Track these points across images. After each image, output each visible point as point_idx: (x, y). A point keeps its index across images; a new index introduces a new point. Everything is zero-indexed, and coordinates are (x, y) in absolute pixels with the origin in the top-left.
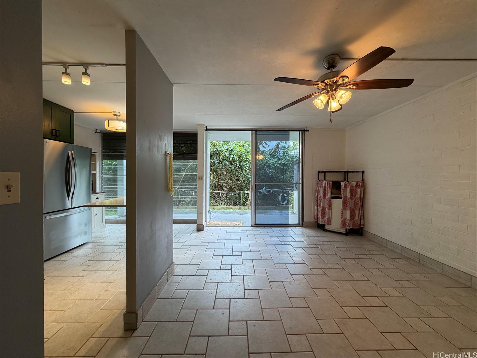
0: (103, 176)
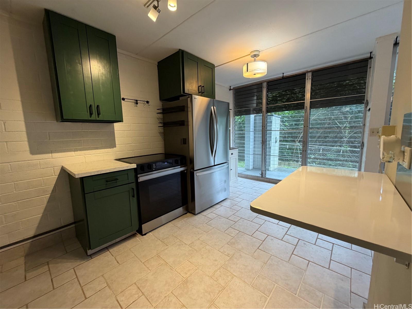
0: (235, 132)
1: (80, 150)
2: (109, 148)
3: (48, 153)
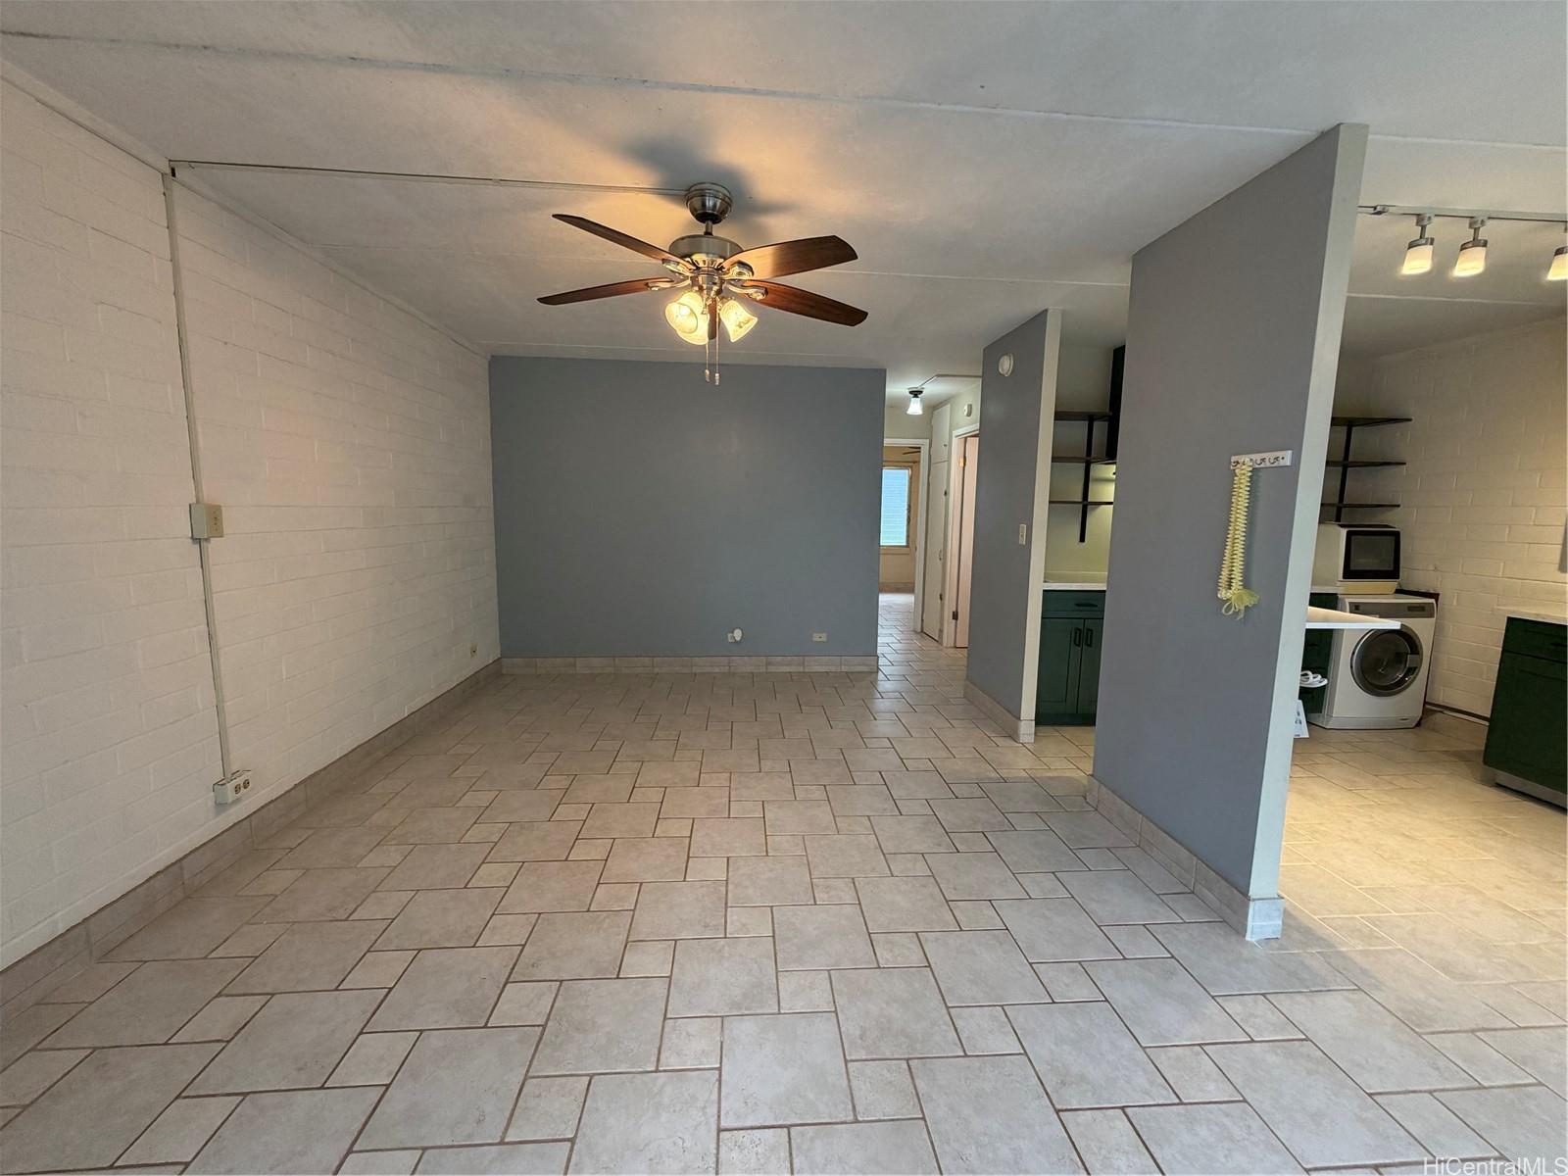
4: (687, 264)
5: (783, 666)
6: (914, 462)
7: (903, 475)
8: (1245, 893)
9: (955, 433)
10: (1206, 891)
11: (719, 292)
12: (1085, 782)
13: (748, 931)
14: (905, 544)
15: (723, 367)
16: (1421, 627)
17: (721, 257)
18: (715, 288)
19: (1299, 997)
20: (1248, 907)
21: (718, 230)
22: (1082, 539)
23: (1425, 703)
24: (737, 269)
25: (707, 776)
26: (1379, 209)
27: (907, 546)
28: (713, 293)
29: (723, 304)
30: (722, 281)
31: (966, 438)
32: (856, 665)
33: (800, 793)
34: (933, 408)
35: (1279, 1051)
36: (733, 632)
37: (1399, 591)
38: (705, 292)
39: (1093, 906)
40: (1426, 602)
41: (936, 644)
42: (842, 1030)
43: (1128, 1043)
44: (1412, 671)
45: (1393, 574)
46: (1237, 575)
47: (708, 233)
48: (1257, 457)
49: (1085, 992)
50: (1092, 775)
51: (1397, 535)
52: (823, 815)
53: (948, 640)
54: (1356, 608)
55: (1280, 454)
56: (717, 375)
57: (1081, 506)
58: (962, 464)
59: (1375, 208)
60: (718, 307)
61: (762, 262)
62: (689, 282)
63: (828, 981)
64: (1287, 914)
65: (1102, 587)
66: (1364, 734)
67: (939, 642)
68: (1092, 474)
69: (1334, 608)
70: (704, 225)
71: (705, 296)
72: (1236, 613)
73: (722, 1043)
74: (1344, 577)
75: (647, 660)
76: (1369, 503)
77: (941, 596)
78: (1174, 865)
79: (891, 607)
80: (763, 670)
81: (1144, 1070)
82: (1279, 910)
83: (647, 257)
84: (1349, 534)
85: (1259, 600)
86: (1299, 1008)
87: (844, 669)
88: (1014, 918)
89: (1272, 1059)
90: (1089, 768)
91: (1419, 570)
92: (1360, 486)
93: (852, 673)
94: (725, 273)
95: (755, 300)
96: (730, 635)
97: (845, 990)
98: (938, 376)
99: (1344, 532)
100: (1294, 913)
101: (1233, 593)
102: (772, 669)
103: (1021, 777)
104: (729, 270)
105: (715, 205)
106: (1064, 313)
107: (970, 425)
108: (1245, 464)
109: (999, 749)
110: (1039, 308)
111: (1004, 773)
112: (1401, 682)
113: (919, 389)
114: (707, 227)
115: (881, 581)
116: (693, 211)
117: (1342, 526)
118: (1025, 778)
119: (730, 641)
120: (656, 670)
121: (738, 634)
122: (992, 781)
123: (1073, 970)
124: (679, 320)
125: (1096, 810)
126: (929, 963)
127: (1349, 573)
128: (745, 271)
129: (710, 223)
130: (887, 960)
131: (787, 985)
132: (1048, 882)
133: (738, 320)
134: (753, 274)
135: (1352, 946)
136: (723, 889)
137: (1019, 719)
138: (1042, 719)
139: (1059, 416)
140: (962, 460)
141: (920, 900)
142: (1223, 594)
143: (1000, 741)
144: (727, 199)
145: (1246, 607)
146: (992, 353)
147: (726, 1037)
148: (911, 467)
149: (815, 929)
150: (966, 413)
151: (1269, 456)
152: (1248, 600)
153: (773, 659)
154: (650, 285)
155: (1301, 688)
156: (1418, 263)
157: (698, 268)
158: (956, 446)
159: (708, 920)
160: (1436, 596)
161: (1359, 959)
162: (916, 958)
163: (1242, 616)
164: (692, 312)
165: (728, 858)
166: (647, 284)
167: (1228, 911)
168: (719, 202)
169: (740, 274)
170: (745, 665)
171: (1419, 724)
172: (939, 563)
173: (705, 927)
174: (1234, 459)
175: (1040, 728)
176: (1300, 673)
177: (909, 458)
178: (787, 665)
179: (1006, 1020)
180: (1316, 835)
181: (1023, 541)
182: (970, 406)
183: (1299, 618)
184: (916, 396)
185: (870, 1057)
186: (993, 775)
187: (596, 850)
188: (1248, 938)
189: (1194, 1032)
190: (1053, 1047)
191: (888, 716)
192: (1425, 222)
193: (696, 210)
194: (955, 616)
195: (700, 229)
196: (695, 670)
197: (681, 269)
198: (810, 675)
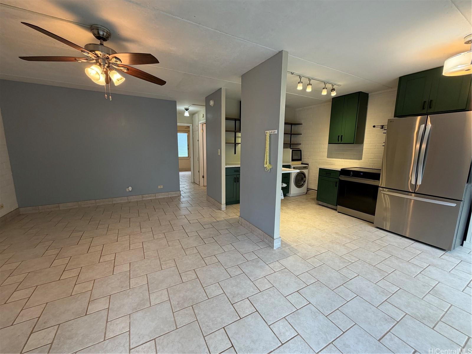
1: (344, 159)
2: (357, 160)
3: (332, 158)
4: (93, 54)
5: (147, 198)
6: (189, 131)
7: (185, 135)
8: (273, 238)
9: (200, 122)
10: (265, 240)
11: (108, 67)
12: (238, 218)
13: (139, 285)
14: (187, 156)
15: (113, 95)
16: (305, 171)
17: (108, 54)
18: (107, 65)
19: (284, 259)
20: (274, 241)
21: (105, 43)
22: (235, 153)
23: (307, 188)
24: (114, 59)
25: (120, 238)
26: (292, 73)
27: (188, 157)
28: (106, 67)
29: (110, 71)
30: (109, 63)
31: (203, 124)
32: (173, 194)
33: (156, 237)
34: (192, 114)
35: (280, 272)
36: (128, 188)
37: (302, 164)
38: (102, 66)
39: (241, 250)
40: (306, 166)
41: (198, 186)
42: (172, 304)
43: (249, 282)
44: (305, 181)
45: (300, 160)
46: (268, 161)
47: (101, 44)
48: (270, 131)
49: (239, 272)
50: (240, 216)
51: (301, 151)
52: (164, 242)
53: (202, 184)
54: (294, 168)
55: (275, 131)
56: (110, 97)
57: (234, 144)
58: (202, 132)
59: (291, 73)
60: (108, 72)
61: (125, 59)
62: (95, 61)
63: (167, 292)
64: (282, 241)
65: (239, 166)
66: (297, 197)
67: (199, 185)
68: (237, 136)
69: (290, 168)
70: (99, 41)
71: (103, 67)
72: (268, 170)
73: (130, 323)
74: (292, 161)
75: (93, 201)
76: (296, 143)
77: (199, 171)
78: (259, 235)
79: (184, 176)
80: (141, 199)
81: (252, 287)
82: (280, 240)
83: (74, 49)
84: (292, 151)
85: (273, 167)
86: (284, 262)
87: (170, 196)
88: (220, 258)
89: (279, 275)
90: (239, 214)
91: (305, 159)
92: (295, 139)
93: (172, 197)
94: (110, 60)
95: (124, 72)
96: (127, 189)
97: (172, 292)
98: (193, 105)
99: (291, 150)
100: (283, 240)
101: (267, 165)
102: (144, 199)
103: (222, 220)
104: (111, 59)
105: (103, 34)
106: (226, 90)
107: (203, 120)
108: (268, 133)
109: (216, 213)
110: (219, 87)
111: (218, 220)
112: (303, 184)
113: (188, 108)
114: (101, 41)
115: (180, 168)
116: (94, 35)
117: (291, 149)
118: (223, 220)
119: (127, 191)
120: (98, 204)
121: (130, 189)
122: (214, 222)
123: (236, 268)
124: (92, 75)
125: (241, 225)
126: (198, 277)
127: (293, 160)
128: (118, 61)
129: (102, 40)
130: (185, 280)
131: (153, 297)
132: (230, 246)
133: (117, 78)
134: (121, 62)
135: (294, 245)
136: (128, 274)
137: (221, 204)
138: (227, 204)
139: (227, 119)
140: (202, 131)
141: (195, 260)
142: (265, 166)
143: (217, 211)
144: (108, 33)
145: (270, 169)
146: (208, 99)
147: (131, 320)
148: (188, 132)
149: (162, 277)
150: (202, 117)
151: (273, 131)
152: (270, 167)
153: (145, 196)
154: (77, 60)
155: (282, 187)
156: (300, 87)
157: (98, 56)
158: (200, 126)
159: (123, 285)
160: (308, 164)
161: (296, 248)
162: (194, 276)
163: (269, 171)
164: (97, 73)
165: (130, 263)
166: (75, 59)
167: (270, 243)
168: (105, 34)
169: (116, 61)
170: (133, 199)
171: (306, 193)
172: (198, 161)
173: (122, 287)
174: (266, 132)
175: (227, 206)
176: (281, 184)
177: (186, 130)
178: (150, 197)
179: (219, 286)
180: (288, 222)
181: (219, 154)
182: (203, 115)
183: (281, 171)
184: (187, 110)
185: (181, 309)
186: (215, 221)
187: (74, 273)
188: (274, 249)
189: (263, 274)
190: (231, 289)
191: (184, 208)
192: (301, 78)
193: (96, 35)
194: (203, 177)
195: (98, 42)
196: (114, 202)
197: (90, 55)
198: (158, 199)
